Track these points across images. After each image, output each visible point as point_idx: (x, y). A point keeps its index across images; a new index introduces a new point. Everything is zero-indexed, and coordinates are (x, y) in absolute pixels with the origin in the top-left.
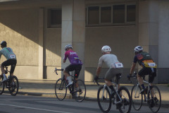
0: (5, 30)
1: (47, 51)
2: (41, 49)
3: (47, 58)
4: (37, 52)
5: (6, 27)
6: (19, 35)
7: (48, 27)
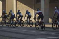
4: (33, 12)
6: (26, 6)
7: (36, 3)
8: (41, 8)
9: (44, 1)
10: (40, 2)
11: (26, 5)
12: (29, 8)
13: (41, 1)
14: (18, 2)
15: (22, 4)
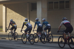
6: (18, 14)
7: (31, 11)
9: (41, 9)
10: (36, 9)
14: (9, 10)
15: (14, 12)
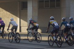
0: (3, 11)
1: (21, 20)
2: (18, 19)
3: (21, 23)
5: (3, 10)
7: (22, 10)
8: (28, 15)
9: (32, 7)
11: (8, 12)
12: (13, 15)
13: (28, 8)
